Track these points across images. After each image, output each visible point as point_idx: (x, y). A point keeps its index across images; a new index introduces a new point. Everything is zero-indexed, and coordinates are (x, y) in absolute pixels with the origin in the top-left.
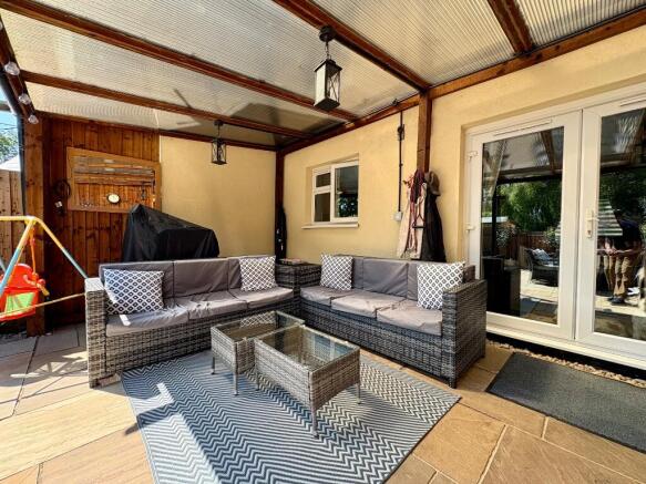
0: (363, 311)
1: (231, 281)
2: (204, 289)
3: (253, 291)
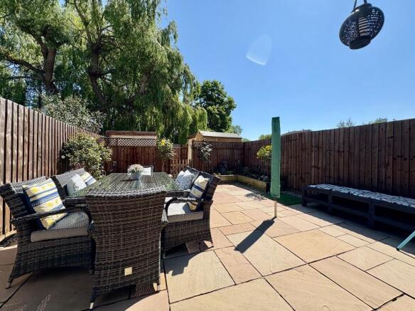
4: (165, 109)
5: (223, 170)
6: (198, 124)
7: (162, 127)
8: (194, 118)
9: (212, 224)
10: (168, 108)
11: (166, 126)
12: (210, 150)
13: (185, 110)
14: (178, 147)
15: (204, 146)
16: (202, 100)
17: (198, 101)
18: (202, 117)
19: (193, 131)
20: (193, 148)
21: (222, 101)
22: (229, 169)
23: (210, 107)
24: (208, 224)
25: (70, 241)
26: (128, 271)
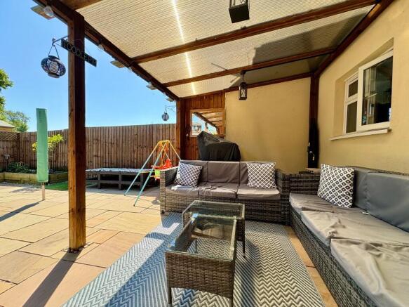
0: (319, 233)
1: (241, 178)
2: (222, 180)
3: (254, 187)
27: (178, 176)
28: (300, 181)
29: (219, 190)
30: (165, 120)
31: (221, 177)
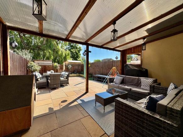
1: (139, 84)
3: (143, 89)
4: (54, 50)
5: (75, 73)
6: (67, 57)
7: (52, 57)
8: (65, 54)
9: (69, 81)
10: (55, 50)
11: (54, 57)
12: (71, 66)
13: (62, 51)
14: (60, 65)
15: (69, 65)
16: (69, 47)
17: (67, 47)
18: (68, 54)
19: (65, 59)
20: (65, 66)
21: (77, 47)
22: (77, 72)
23: (72, 50)
24: (68, 82)
25: (43, 83)
26: (55, 86)
27: (115, 80)
28: (159, 89)
29: (126, 87)
30: (117, 59)
31: (130, 83)
